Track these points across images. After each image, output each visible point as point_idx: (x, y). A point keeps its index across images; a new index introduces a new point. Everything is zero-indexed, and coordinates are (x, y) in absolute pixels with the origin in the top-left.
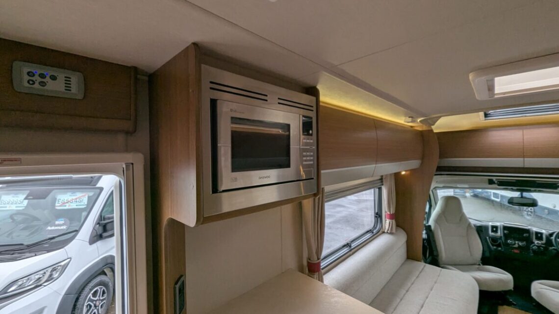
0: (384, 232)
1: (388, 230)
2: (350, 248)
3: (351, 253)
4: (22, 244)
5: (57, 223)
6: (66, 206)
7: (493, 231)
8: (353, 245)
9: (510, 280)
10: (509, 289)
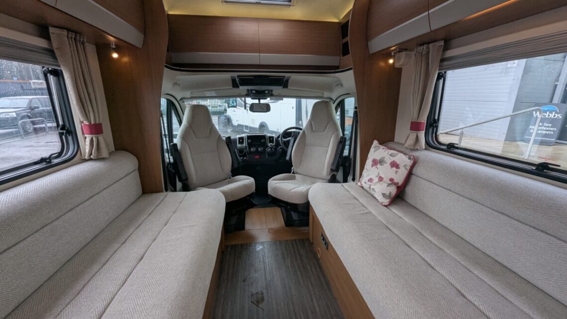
0: (83, 160)
1: (90, 154)
7: (240, 143)
9: (252, 184)
10: (252, 192)
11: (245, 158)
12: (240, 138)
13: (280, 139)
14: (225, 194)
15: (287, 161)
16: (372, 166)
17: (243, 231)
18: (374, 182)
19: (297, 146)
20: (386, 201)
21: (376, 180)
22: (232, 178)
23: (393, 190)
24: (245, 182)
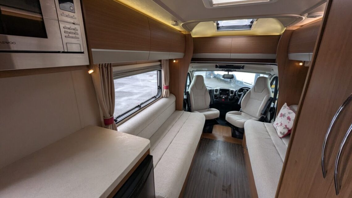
0: (163, 97)
1: (165, 96)
2: (140, 108)
7: (216, 92)
9: (218, 113)
10: (217, 117)
11: (217, 100)
12: (216, 90)
13: (237, 92)
14: (206, 116)
15: (238, 105)
16: (280, 117)
17: (211, 134)
18: (278, 125)
19: (245, 97)
20: (281, 136)
21: (279, 124)
22: (209, 109)
23: (286, 131)
24: (215, 112)
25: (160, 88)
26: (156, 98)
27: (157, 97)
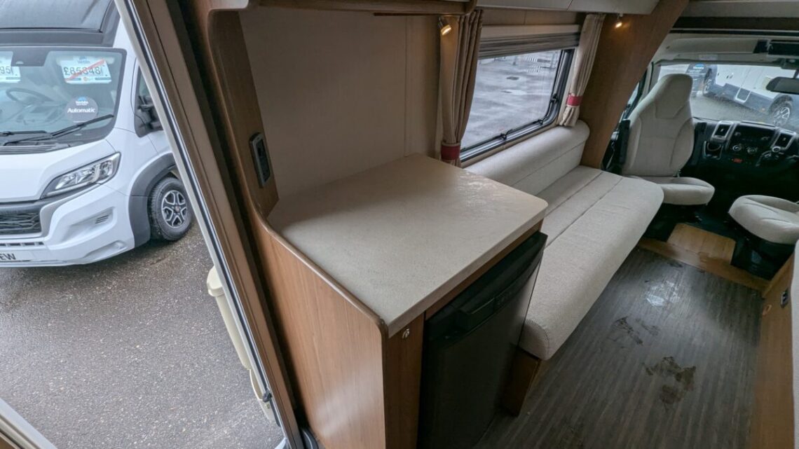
0: (558, 125)
1: (565, 121)
2: (504, 141)
3: (505, 146)
4: (44, 132)
5: (78, 103)
6: (80, 79)
7: (718, 133)
8: (510, 137)
9: (709, 194)
10: (703, 203)
11: (715, 157)
12: (722, 126)
14: (666, 193)
17: (664, 243)
22: (679, 177)
24: (701, 188)
25: (556, 100)
26: (542, 126)
27: (544, 123)
